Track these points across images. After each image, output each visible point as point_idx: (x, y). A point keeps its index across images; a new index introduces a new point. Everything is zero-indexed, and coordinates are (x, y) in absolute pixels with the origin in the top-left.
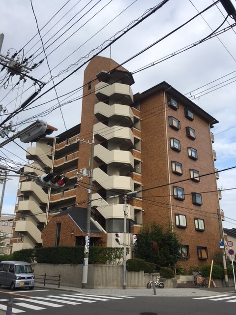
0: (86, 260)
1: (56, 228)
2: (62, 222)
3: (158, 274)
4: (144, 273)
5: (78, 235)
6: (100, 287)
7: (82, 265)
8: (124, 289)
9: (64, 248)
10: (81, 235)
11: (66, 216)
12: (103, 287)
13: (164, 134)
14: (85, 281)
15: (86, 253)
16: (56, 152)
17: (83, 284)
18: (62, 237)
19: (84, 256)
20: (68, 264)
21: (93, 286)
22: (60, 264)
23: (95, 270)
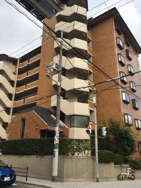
0: (56, 151)
1: (21, 123)
2: (27, 118)
3: (128, 165)
4: (114, 164)
5: (43, 128)
6: (70, 180)
7: (52, 156)
8: (97, 181)
9: (29, 140)
10: (46, 128)
11: (31, 112)
12: (74, 180)
13: (114, 50)
14: (55, 173)
15: (57, 144)
16: (19, 69)
17: (53, 177)
18: (27, 130)
19: (54, 147)
20: (34, 156)
21: (63, 178)
22: (25, 156)
23: (65, 161)
